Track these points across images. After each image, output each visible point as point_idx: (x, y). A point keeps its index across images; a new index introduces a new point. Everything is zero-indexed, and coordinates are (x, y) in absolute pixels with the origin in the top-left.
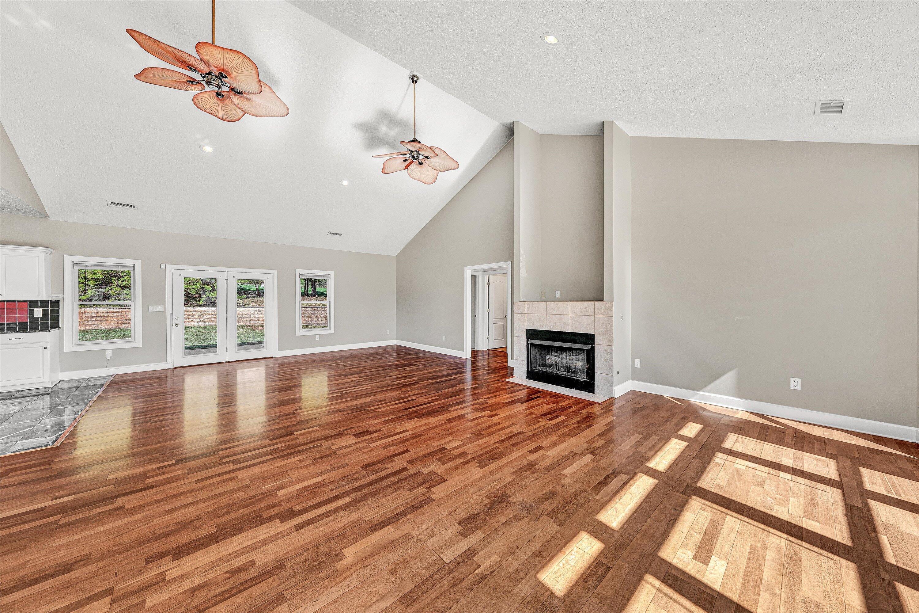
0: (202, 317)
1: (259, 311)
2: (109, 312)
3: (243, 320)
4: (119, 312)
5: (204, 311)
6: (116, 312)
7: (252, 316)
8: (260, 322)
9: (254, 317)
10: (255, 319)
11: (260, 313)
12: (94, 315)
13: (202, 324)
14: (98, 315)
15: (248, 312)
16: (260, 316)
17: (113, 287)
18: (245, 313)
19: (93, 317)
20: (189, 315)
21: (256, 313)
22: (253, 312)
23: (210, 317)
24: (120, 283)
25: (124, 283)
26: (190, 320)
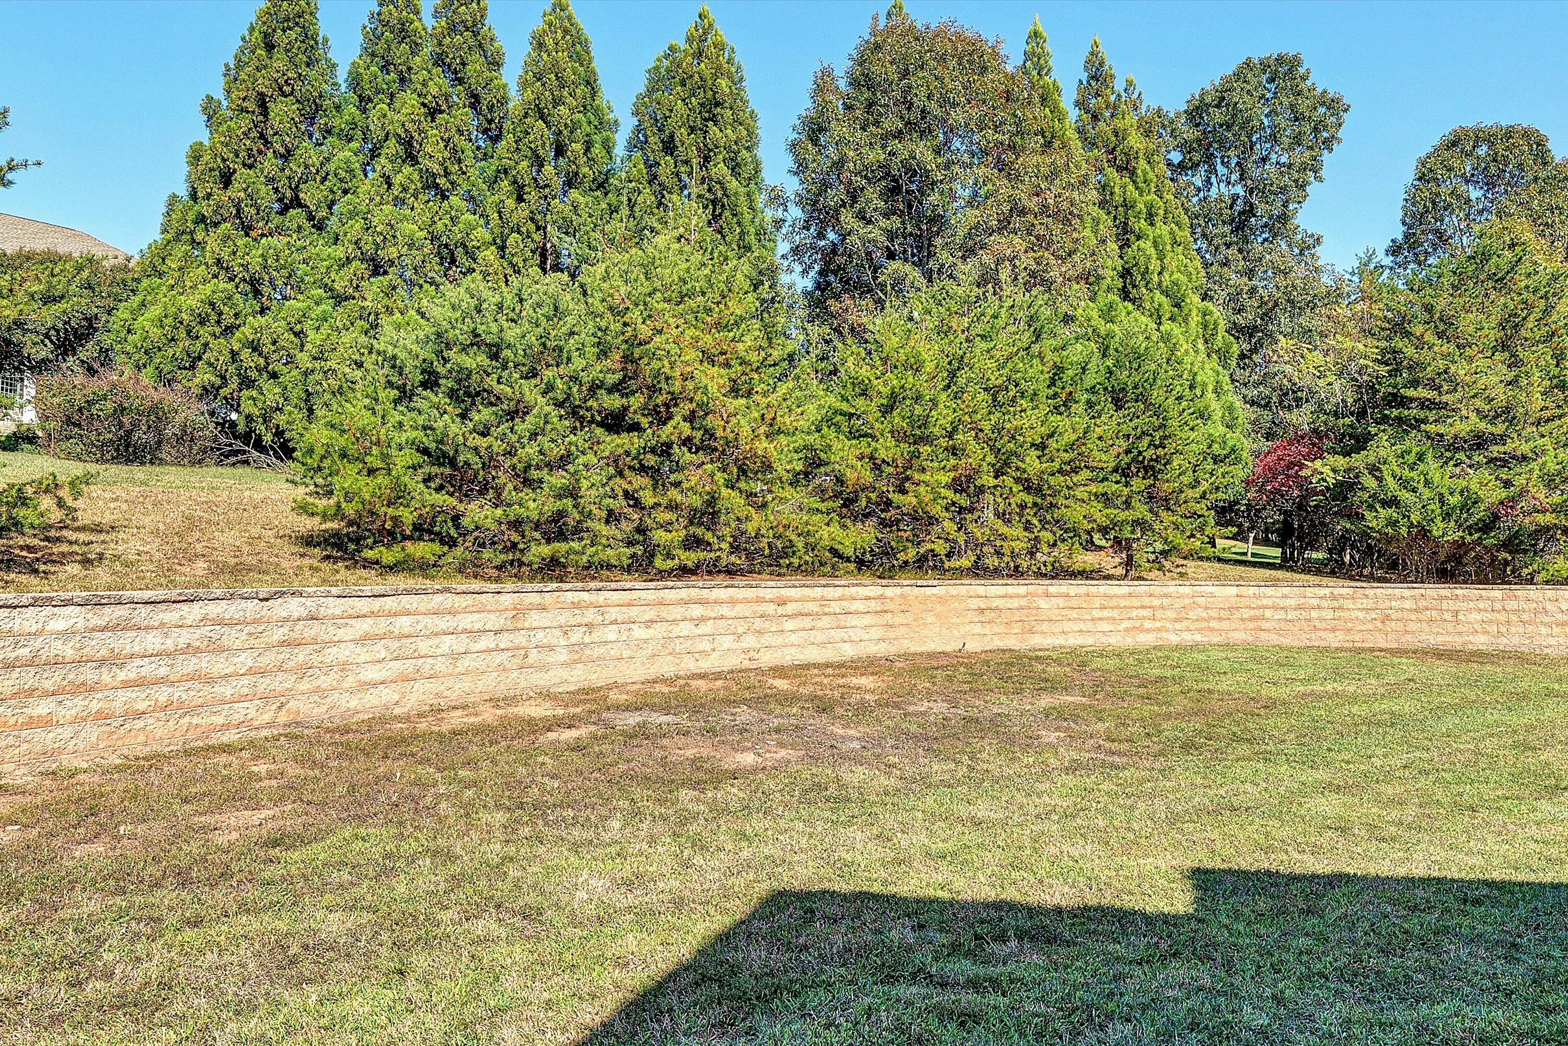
1: (1333, 597)
3: (1290, 626)
7: (1314, 614)
10: (1323, 625)
15: (1302, 601)
22: (1315, 602)
26: (1158, 624)
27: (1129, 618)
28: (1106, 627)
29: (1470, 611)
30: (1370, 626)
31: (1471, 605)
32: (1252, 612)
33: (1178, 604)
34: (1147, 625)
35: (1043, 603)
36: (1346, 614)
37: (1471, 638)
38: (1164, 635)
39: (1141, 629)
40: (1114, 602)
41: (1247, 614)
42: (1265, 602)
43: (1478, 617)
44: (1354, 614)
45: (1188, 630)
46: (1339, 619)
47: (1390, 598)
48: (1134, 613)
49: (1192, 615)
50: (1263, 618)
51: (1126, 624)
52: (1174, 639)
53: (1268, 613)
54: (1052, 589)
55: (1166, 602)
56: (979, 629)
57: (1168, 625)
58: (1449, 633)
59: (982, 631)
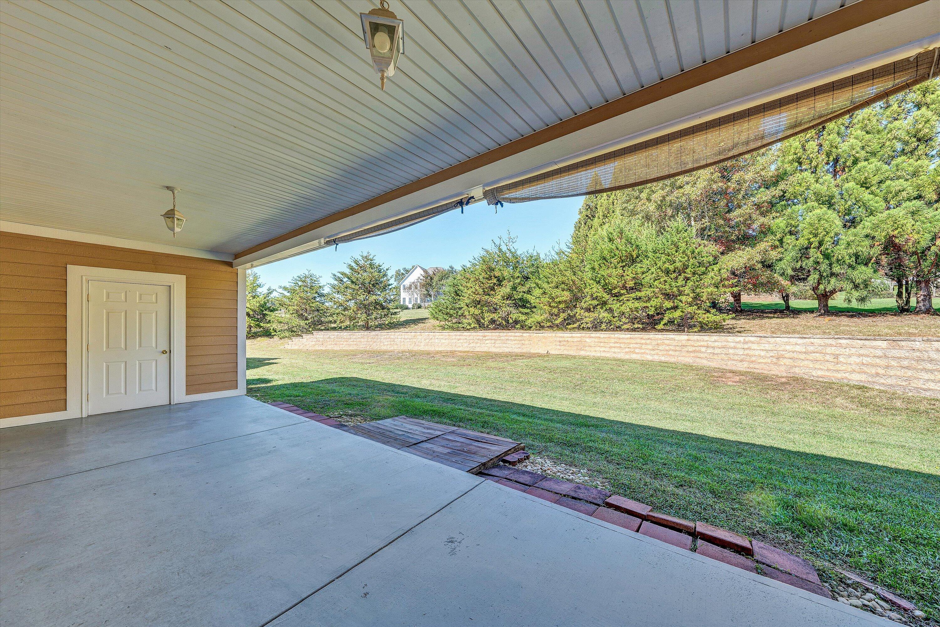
0: (656, 347)
1: (745, 343)
2: (572, 337)
3: (716, 357)
4: (578, 337)
6: (576, 337)
7: (731, 351)
8: (746, 364)
9: (734, 354)
11: (746, 346)
12: (561, 340)
14: (564, 339)
15: (725, 343)
16: (746, 352)
18: (719, 344)
19: (561, 342)
20: (642, 344)
21: (739, 346)
22: (732, 345)
23: (667, 348)
26: (643, 351)
27: (628, 348)
28: (616, 350)
29: (850, 356)
30: (769, 361)
31: (853, 351)
32: (694, 348)
34: (637, 351)
35: (588, 340)
36: (751, 353)
37: (847, 375)
38: (645, 355)
39: (634, 352)
40: (621, 341)
41: (691, 349)
42: (702, 343)
43: (858, 360)
44: (757, 353)
45: (657, 354)
46: (747, 355)
48: (631, 346)
49: (661, 348)
50: (700, 352)
51: (627, 350)
52: (649, 358)
53: (703, 349)
54: (592, 335)
55: (648, 341)
56: (558, 347)
57: (647, 351)
58: (828, 370)
59: (560, 348)
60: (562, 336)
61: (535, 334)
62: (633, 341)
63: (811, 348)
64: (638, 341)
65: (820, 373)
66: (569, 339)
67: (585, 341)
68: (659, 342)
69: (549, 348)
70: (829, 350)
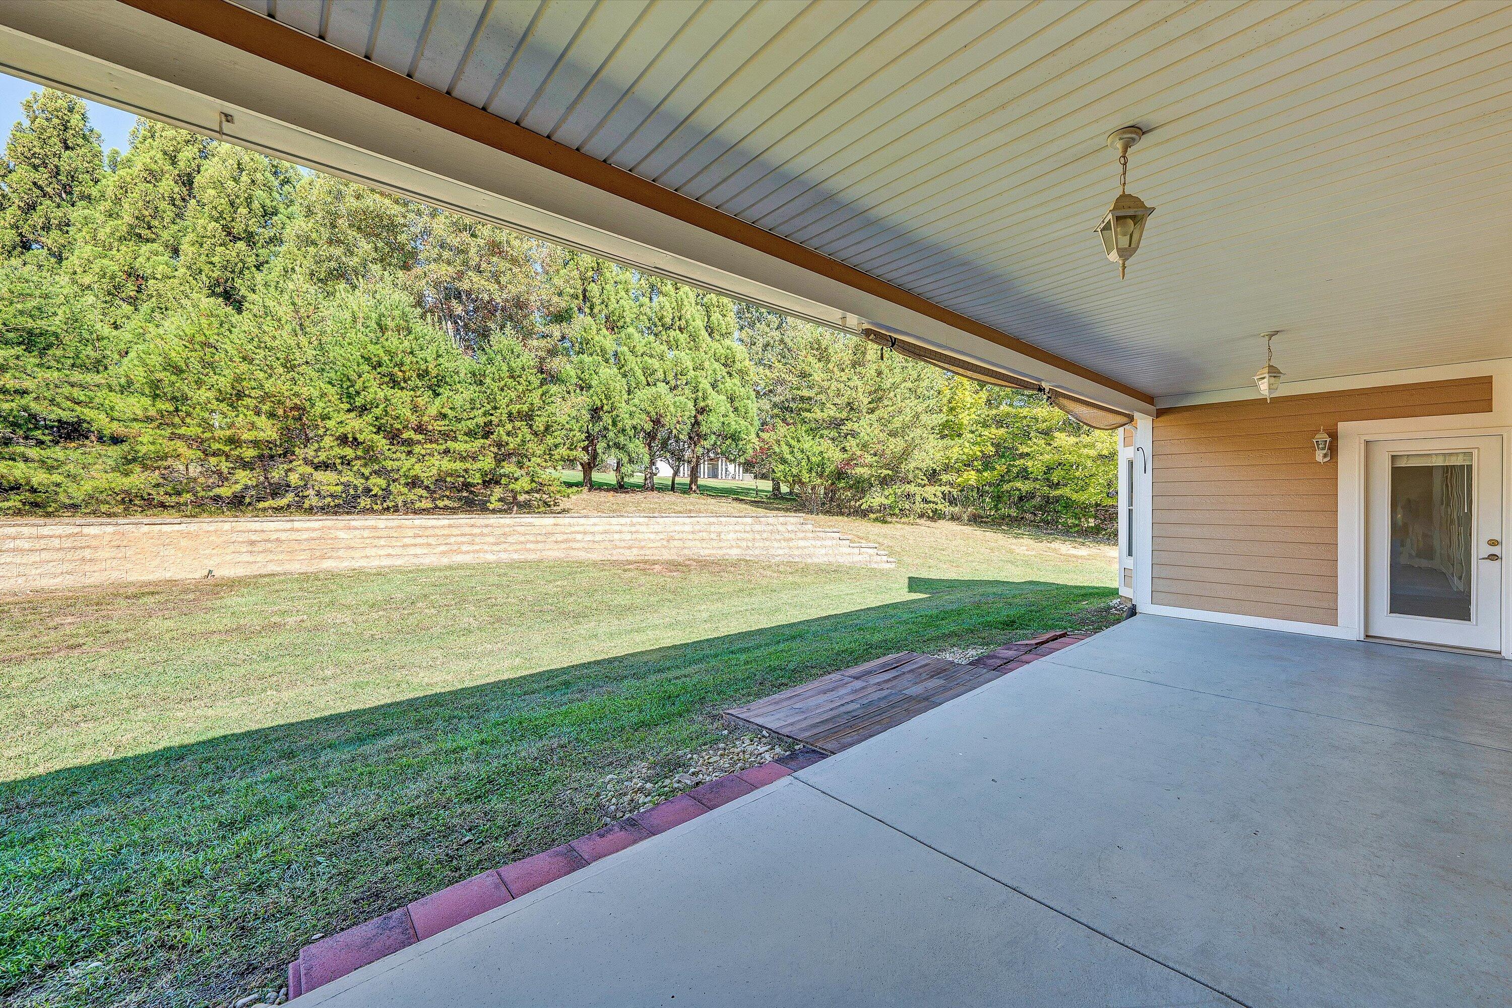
0: (502, 539)
1: (633, 525)
2: (292, 530)
3: (596, 546)
4: (314, 530)
5: (509, 526)
6: (307, 530)
7: (617, 536)
8: (635, 551)
9: (621, 540)
10: (623, 544)
11: (633, 529)
12: (254, 538)
13: (504, 556)
14: (264, 536)
15: (608, 527)
16: (634, 536)
17: (294, 463)
18: (600, 528)
19: (252, 543)
21: (625, 529)
22: (617, 528)
23: (522, 539)
24: (313, 453)
25: (323, 456)
26: (477, 547)
27: (446, 544)
28: (418, 551)
29: (728, 532)
30: (659, 544)
31: (731, 528)
32: (565, 536)
33: (498, 531)
34: (464, 548)
35: (341, 534)
36: (640, 536)
37: (728, 551)
38: (481, 555)
39: (458, 552)
40: (428, 532)
41: (560, 538)
42: (577, 529)
43: (735, 536)
44: (647, 536)
45: (505, 551)
46: (636, 539)
47: (675, 524)
48: (452, 540)
49: (510, 539)
50: (575, 541)
51: (442, 548)
52: (491, 557)
53: (579, 537)
54: (353, 523)
55: (485, 531)
56: (247, 558)
57: (486, 547)
58: (713, 548)
59: (251, 559)
60: (258, 528)
61: (146, 529)
62: (455, 531)
63: (697, 528)
64: (467, 530)
65: (707, 552)
66: (283, 536)
67: (336, 538)
68: (507, 530)
69: (210, 564)
70: (712, 529)
